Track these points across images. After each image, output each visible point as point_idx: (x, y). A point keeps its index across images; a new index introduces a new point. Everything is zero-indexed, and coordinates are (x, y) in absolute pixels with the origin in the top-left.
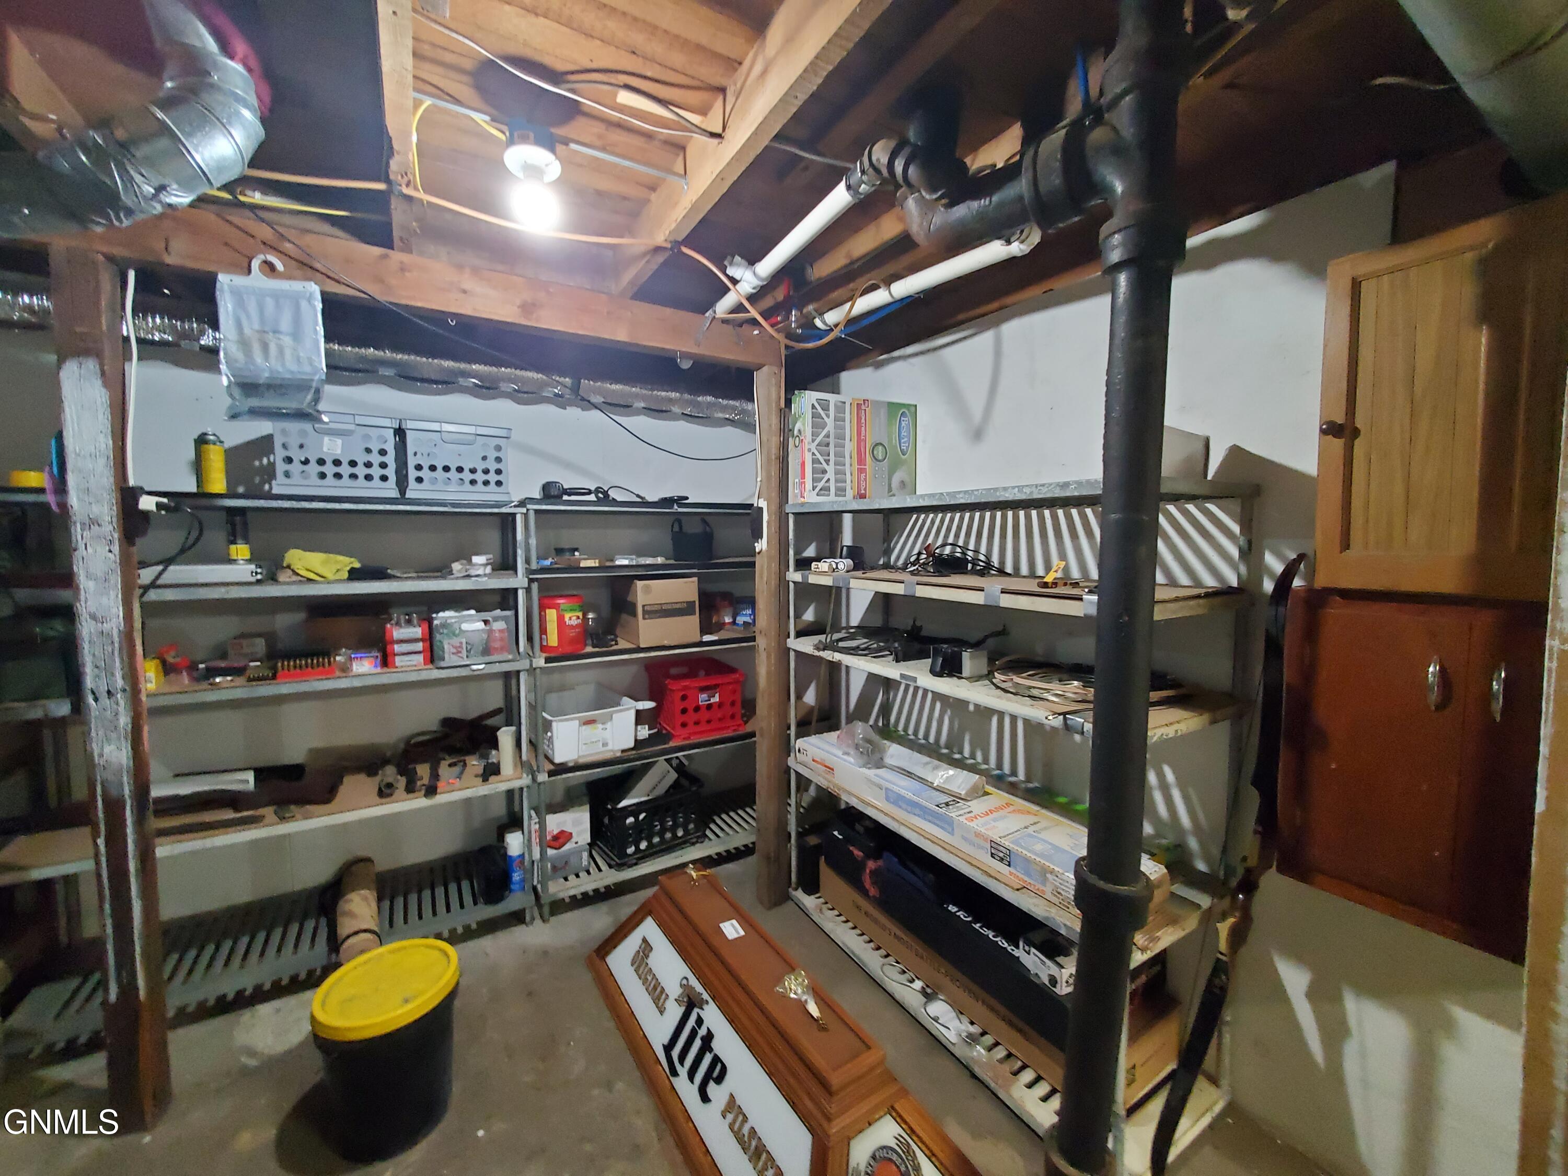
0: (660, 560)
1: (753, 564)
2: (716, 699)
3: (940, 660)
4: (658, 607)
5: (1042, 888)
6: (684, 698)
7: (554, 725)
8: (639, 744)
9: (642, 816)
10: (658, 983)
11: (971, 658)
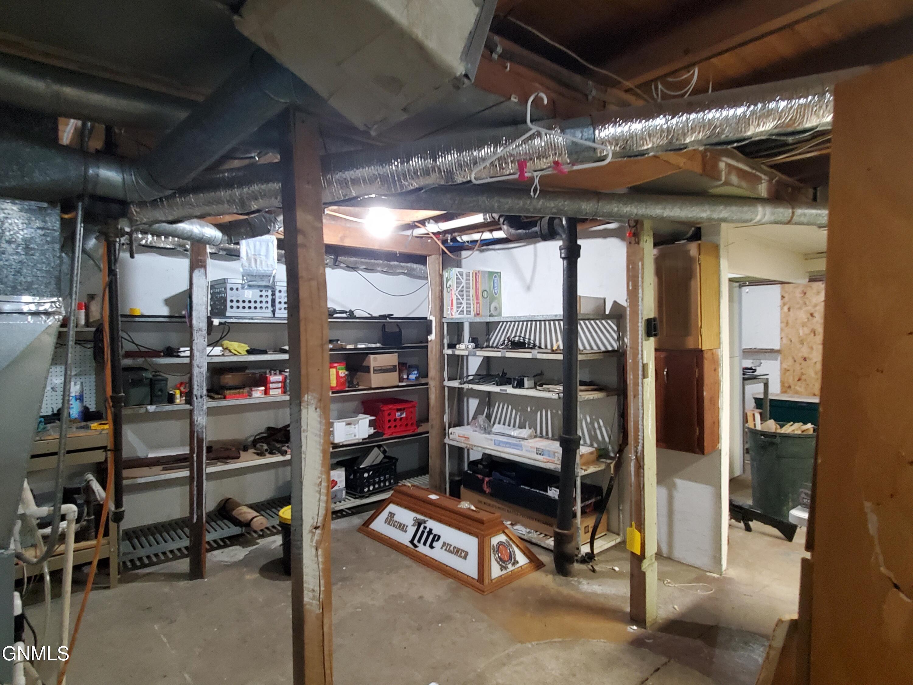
0: (378, 345)
1: (427, 347)
2: (404, 415)
3: (516, 382)
4: (379, 368)
5: (553, 459)
6: (389, 415)
7: (335, 424)
8: (370, 436)
9: (371, 473)
10: (401, 524)
11: (528, 380)
